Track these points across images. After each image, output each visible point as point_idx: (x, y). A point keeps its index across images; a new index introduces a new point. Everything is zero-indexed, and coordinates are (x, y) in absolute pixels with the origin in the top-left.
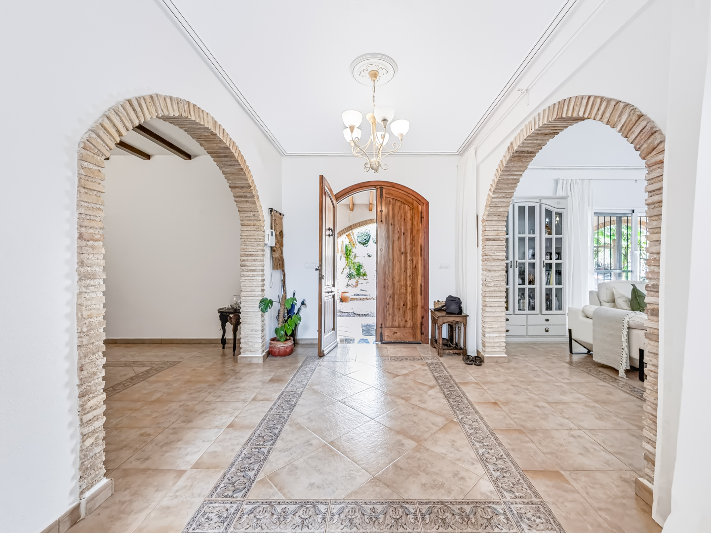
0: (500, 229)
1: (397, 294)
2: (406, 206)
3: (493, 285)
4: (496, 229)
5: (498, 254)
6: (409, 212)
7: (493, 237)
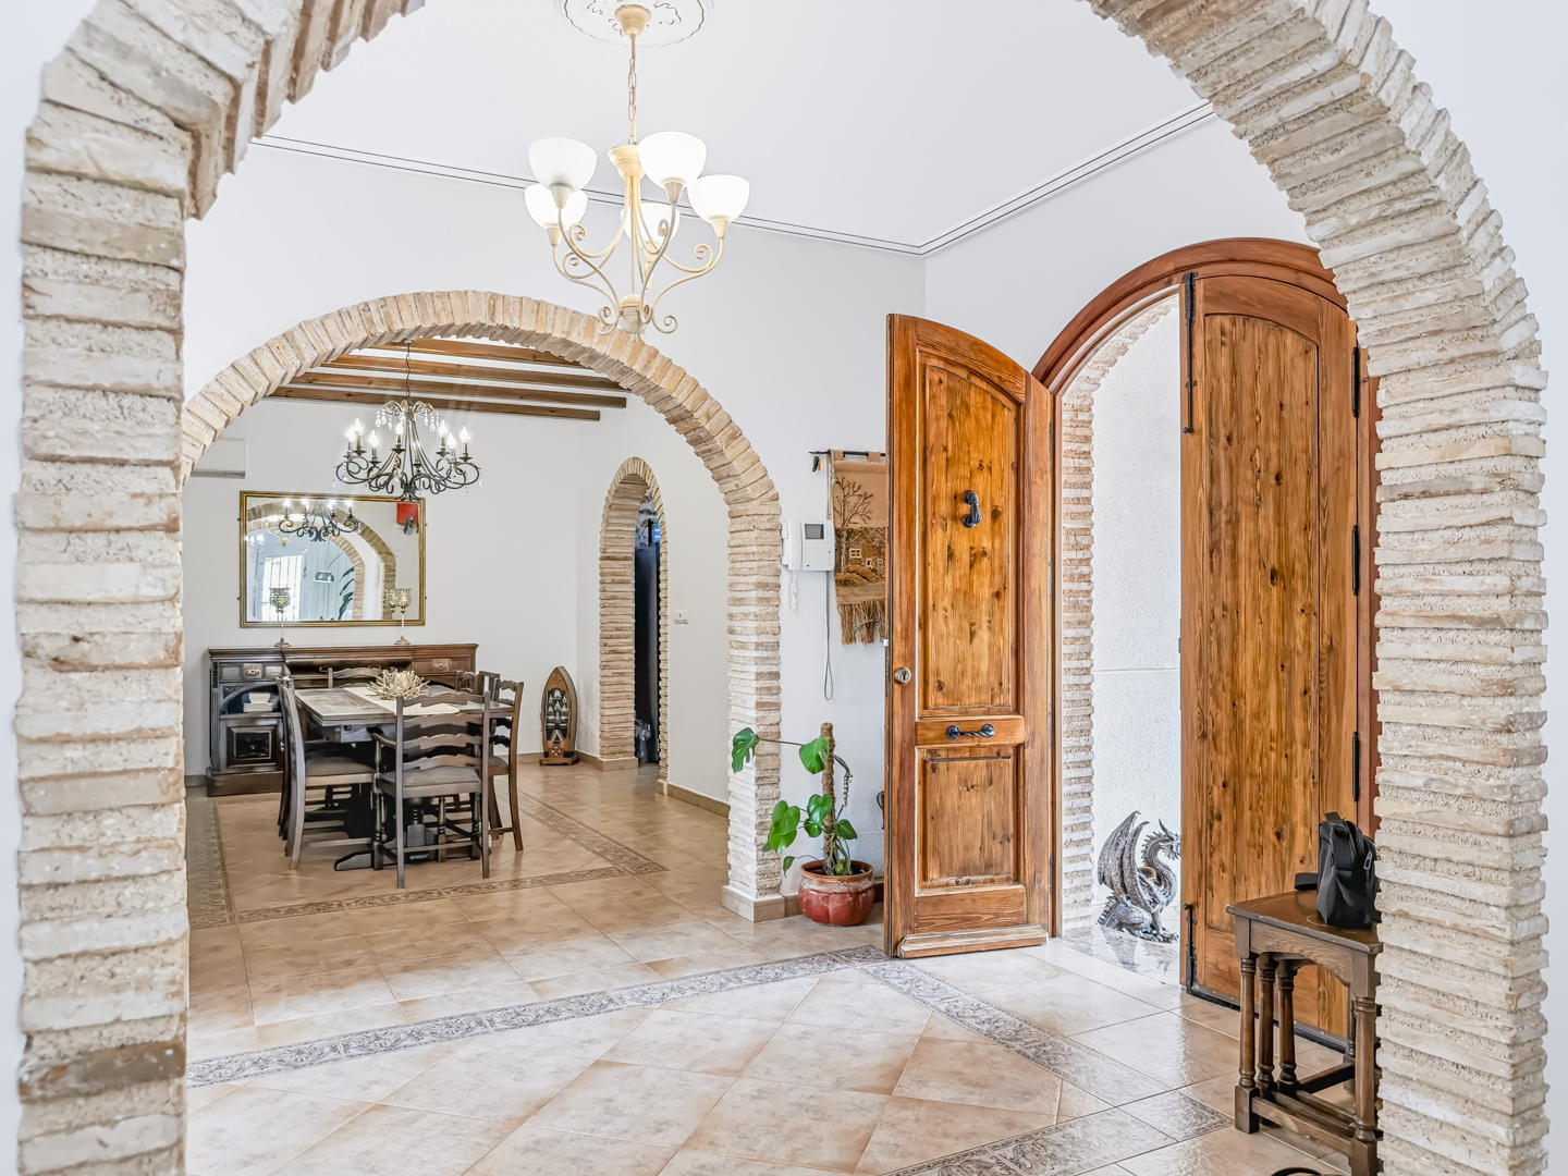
0: (1467, 416)
1: (1252, 776)
2: (1290, 338)
3: (1420, 782)
4: (1444, 420)
5: (1464, 584)
6: (1299, 362)
7: (1427, 474)
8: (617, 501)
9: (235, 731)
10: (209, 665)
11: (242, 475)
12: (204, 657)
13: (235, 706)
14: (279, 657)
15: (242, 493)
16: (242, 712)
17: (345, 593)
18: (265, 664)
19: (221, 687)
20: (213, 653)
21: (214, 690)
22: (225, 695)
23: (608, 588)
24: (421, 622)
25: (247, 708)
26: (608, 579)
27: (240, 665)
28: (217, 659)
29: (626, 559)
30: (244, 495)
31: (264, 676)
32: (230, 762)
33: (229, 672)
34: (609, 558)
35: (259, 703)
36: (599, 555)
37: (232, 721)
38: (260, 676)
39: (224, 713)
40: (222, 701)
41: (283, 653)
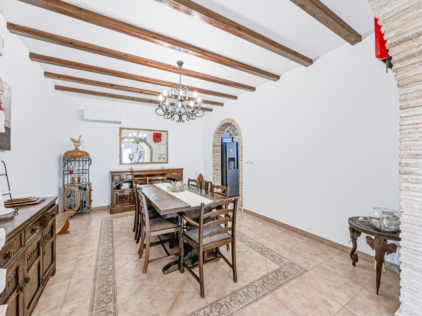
8: (219, 131)
9: (118, 194)
10: (111, 175)
11: (120, 123)
12: (109, 173)
13: (118, 187)
14: (131, 173)
15: (120, 128)
16: (120, 189)
17: (139, 156)
18: (127, 175)
19: (114, 182)
20: (112, 172)
21: (112, 183)
22: (116, 184)
23: (215, 153)
24: (167, 162)
25: (122, 188)
26: (215, 151)
27: (120, 176)
28: (113, 174)
29: (219, 146)
30: (121, 129)
31: (127, 178)
32: (117, 204)
33: (117, 178)
34: (215, 146)
35: (126, 186)
36: (212, 145)
37: (117, 192)
38: (125, 179)
39: (115, 189)
40: (115, 186)
41: (132, 172)
